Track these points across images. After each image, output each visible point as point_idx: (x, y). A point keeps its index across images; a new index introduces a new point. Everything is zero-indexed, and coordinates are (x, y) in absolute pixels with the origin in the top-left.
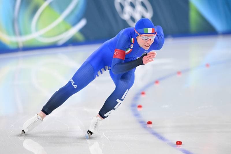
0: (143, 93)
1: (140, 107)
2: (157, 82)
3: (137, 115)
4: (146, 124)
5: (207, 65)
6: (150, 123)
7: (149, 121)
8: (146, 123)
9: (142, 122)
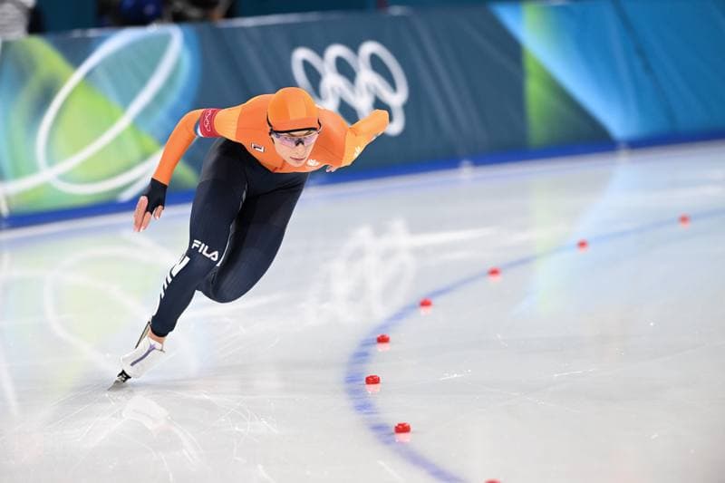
0: (383, 340)
1: (373, 380)
2: (425, 304)
3: (364, 407)
4: (393, 434)
5: (582, 244)
6: (403, 429)
7: (402, 422)
8: (393, 430)
9: (379, 428)
